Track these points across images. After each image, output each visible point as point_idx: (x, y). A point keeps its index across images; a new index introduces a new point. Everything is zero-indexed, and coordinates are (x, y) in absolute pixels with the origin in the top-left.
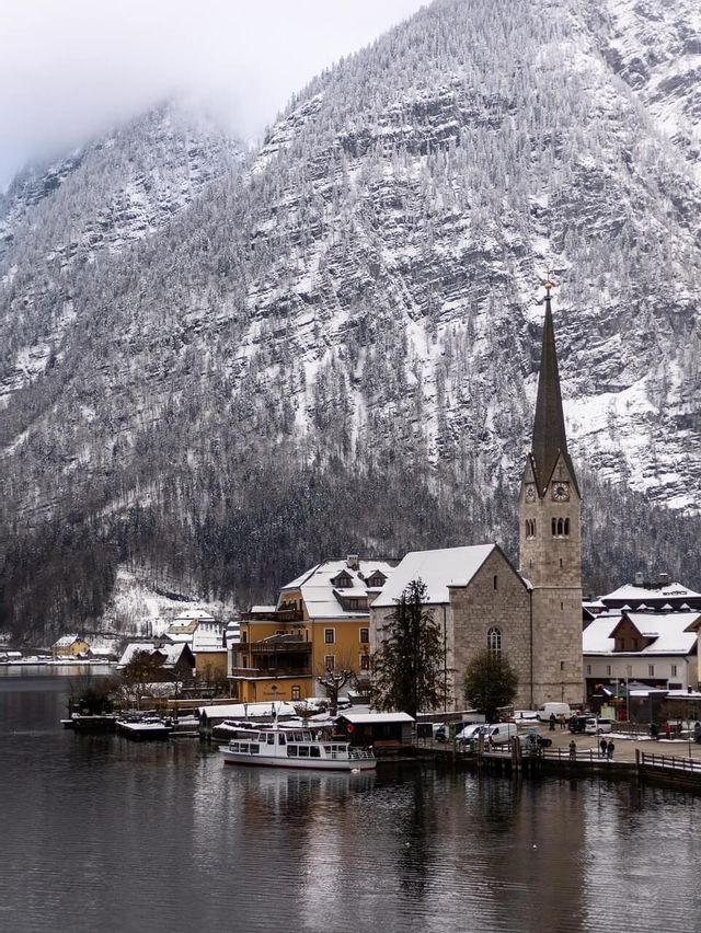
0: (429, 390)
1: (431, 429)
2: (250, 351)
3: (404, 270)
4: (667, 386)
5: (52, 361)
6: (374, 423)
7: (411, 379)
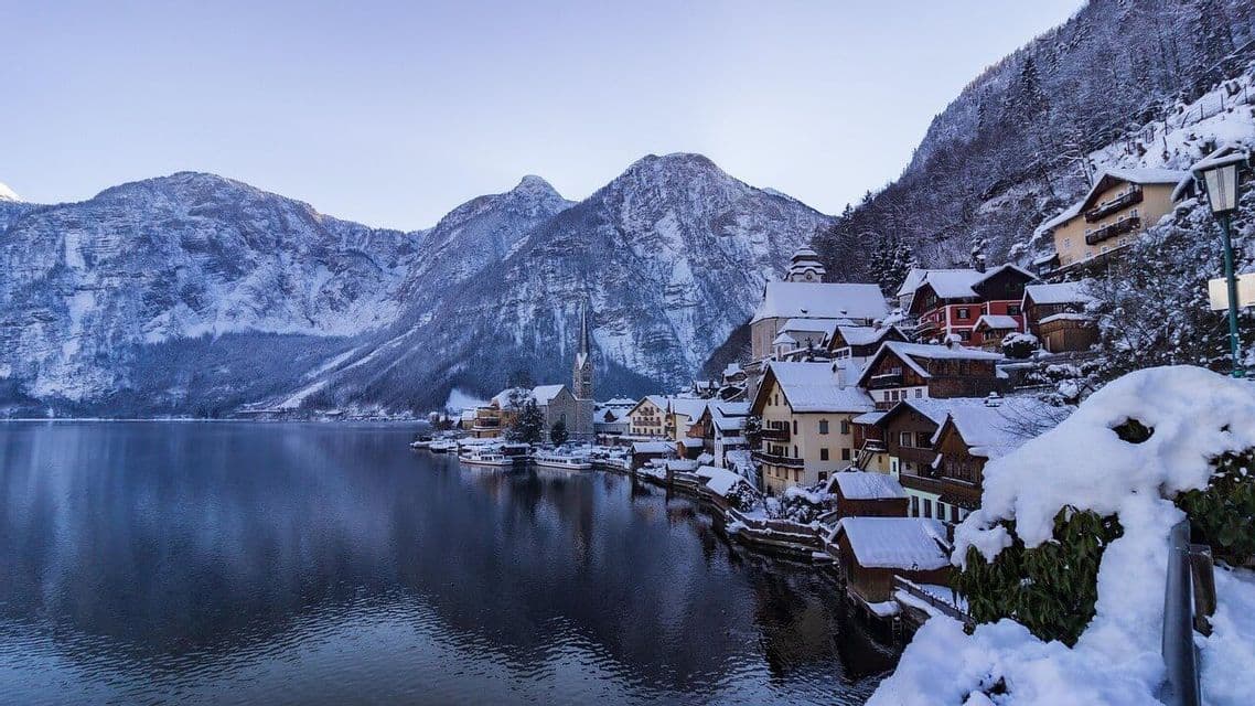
0: (562, 333)
1: (562, 346)
2: (502, 317)
3: (554, 293)
4: (639, 334)
5: (433, 318)
6: (543, 343)
7: (556, 329)
